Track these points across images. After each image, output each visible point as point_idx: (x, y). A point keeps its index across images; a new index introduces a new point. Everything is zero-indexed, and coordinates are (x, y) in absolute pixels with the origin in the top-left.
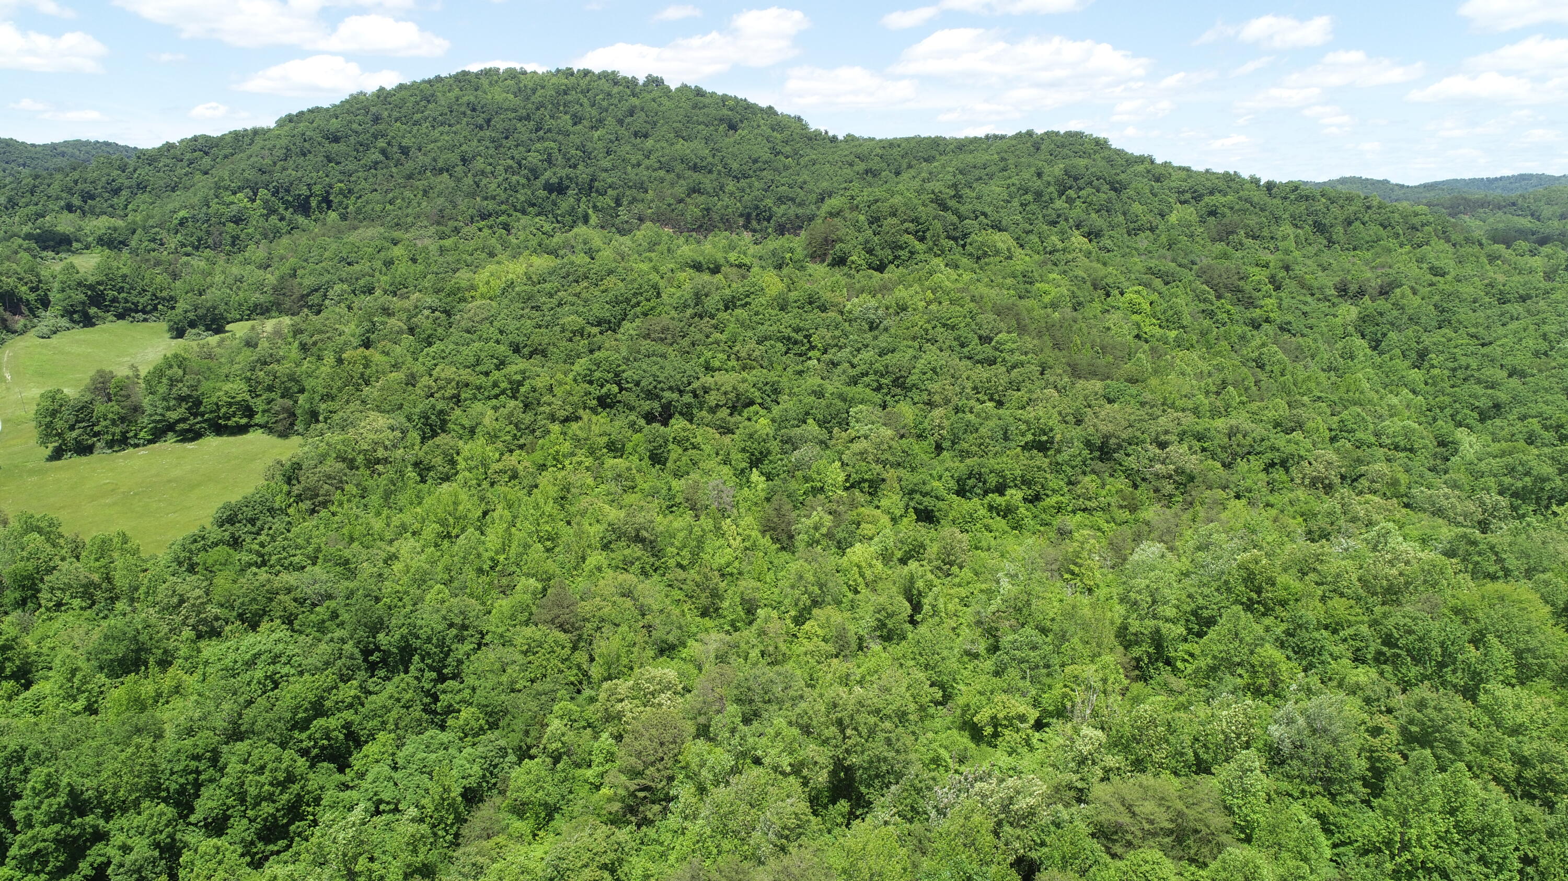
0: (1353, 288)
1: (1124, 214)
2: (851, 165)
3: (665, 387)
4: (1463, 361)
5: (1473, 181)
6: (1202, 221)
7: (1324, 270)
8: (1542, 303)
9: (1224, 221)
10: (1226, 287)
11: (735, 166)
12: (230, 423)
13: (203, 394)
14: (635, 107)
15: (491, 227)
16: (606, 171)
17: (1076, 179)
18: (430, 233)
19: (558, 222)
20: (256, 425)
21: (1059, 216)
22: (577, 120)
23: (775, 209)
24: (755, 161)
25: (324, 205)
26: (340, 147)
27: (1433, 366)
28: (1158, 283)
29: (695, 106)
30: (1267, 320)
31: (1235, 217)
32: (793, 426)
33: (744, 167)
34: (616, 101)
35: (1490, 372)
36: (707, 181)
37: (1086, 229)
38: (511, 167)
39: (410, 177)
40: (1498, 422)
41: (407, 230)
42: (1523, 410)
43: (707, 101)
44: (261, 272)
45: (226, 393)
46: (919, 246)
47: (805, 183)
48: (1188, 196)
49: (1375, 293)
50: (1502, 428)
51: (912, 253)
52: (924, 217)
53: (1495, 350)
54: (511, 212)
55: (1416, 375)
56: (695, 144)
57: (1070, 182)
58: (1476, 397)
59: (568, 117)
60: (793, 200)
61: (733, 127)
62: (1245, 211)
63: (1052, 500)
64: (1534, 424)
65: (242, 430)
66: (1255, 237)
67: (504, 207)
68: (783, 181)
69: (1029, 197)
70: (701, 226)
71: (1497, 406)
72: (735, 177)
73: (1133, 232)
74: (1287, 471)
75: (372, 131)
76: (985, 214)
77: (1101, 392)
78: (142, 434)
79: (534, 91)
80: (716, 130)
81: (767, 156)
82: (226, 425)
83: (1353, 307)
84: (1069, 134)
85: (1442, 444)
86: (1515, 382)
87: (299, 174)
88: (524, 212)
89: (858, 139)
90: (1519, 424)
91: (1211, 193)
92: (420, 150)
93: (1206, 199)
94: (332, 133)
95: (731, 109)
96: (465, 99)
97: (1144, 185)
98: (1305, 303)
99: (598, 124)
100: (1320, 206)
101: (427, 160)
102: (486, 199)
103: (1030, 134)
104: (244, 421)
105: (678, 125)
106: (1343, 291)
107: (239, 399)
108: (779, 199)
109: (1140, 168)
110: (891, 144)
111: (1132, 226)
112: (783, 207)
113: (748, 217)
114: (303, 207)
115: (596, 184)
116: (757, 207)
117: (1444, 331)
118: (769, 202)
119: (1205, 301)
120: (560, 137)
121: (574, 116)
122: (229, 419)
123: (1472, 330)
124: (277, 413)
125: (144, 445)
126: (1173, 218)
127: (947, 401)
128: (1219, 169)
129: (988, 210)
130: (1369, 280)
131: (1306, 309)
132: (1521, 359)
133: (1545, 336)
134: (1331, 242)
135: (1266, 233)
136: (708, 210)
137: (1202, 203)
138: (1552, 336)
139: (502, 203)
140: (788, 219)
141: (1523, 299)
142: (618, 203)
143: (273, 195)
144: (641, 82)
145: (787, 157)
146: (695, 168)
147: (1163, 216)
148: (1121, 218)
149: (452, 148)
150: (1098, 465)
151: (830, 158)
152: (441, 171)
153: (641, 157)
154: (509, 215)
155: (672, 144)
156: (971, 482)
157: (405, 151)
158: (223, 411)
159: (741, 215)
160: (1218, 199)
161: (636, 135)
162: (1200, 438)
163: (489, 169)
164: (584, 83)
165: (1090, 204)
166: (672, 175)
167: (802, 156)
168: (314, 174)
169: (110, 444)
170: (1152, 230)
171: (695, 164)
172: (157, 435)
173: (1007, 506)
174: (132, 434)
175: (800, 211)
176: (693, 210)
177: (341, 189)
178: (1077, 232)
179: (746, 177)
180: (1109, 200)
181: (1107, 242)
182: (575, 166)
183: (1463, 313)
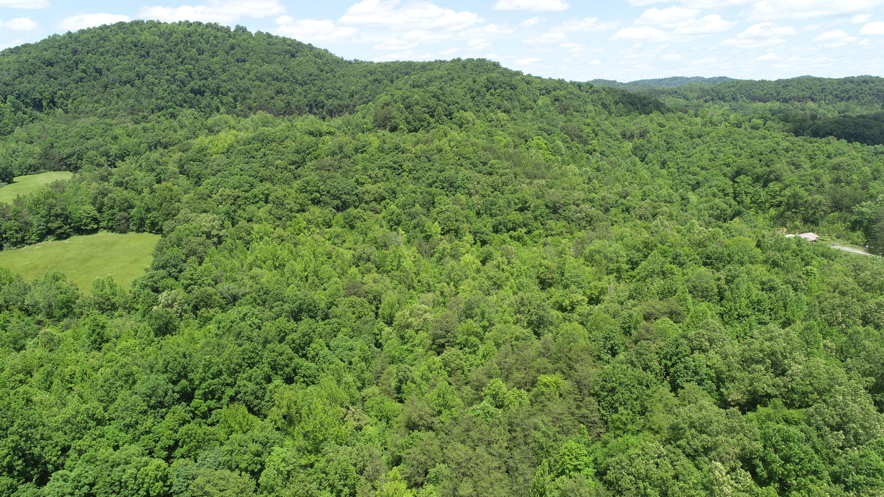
0: (628, 134)
1: (519, 101)
2: (365, 77)
3: (343, 193)
4: (682, 164)
5: (652, 80)
6: (553, 104)
7: (614, 126)
8: (708, 138)
9: (563, 103)
10: (574, 135)
11: (299, 78)
12: (88, 228)
13: (70, 212)
14: (234, 44)
15: (164, 116)
16: (225, 81)
17: (493, 84)
18: (128, 120)
19: (202, 111)
20: (102, 228)
21: (489, 103)
22: (201, 52)
23: (325, 101)
24: (310, 75)
25: (51, 104)
26: (56, 69)
27: (670, 168)
28: (545, 134)
29: (269, 44)
30: (594, 151)
31: (568, 101)
32: (409, 208)
33: (306, 79)
34: (221, 41)
35: (693, 169)
36: (285, 86)
37: (503, 109)
38: (169, 80)
39: (106, 87)
40: (700, 189)
41: (113, 118)
42: (710, 184)
43: (275, 41)
44: (29, 146)
45: (84, 211)
46: (432, 120)
47: (341, 87)
48: (544, 91)
49: (638, 136)
50: (702, 192)
51: (429, 123)
52: (432, 105)
53: (693, 159)
54: (175, 106)
55: (664, 172)
56: (274, 66)
57: (490, 85)
58: (690, 180)
59: (195, 50)
60: (336, 97)
61: (293, 56)
62: (572, 98)
63: (537, 232)
64: (715, 189)
65: (94, 231)
66: (577, 112)
67: (170, 104)
68: (328, 86)
69: (474, 94)
70: (285, 112)
71: (698, 183)
72: (300, 84)
73: (525, 110)
74: (629, 213)
75: (74, 58)
76: (457, 103)
77: (545, 184)
78: (33, 237)
79: (171, 35)
80: (284, 58)
81: (317, 72)
82: (86, 229)
83: (630, 143)
84: (479, 60)
85: (683, 199)
86: (703, 172)
87: (32, 85)
88: (181, 106)
89: (364, 62)
90: (709, 190)
91: (554, 90)
92: (109, 70)
93: (553, 93)
94: (47, 60)
95: (289, 45)
96: (129, 39)
97: (523, 86)
98: (609, 142)
99: (214, 54)
100: (603, 95)
101: (116, 76)
102: (158, 99)
103: (459, 60)
104: (96, 226)
105: (263, 55)
106: (624, 135)
107: (92, 214)
108: (328, 96)
109: (519, 78)
110: (386, 65)
111: (523, 107)
112: (330, 101)
113: (311, 107)
114: (38, 106)
115: (221, 89)
116: (315, 101)
117: (671, 152)
118: (322, 98)
119: (566, 142)
120: (193, 62)
121: (198, 50)
122: (88, 226)
123: (682, 151)
124: (119, 220)
125: (35, 243)
126: (540, 102)
127: (477, 192)
128: (556, 78)
129: (459, 100)
130: (634, 130)
131: (610, 144)
132: (705, 163)
133: (712, 152)
134: (610, 113)
135: (582, 109)
136: (288, 103)
137: (551, 95)
138: (715, 152)
139: (169, 101)
140: (335, 107)
141: (699, 137)
142: (235, 99)
143: (17, 98)
144: (232, 30)
145: (327, 73)
146: (277, 79)
147: (535, 102)
148: (517, 103)
149: (131, 69)
150: (552, 216)
151: (352, 73)
152: (125, 83)
153: (245, 74)
154: (174, 108)
155: (261, 66)
156: (500, 227)
157: (99, 71)
158: (84, 221)
159: (307, 105)
160: (558, 93)
161: (238, 61)
162: (591, 201)
163: (156, 81)
164: (200, 30)
165: (503, 96)
166: (265, 84)
167: (336, 72)
168: (42, 86)
169: (15, 244)
170: (532, 109)
171: (277, 77)
172: (42, 238)
173: (519, 236)
174: (27, 237)
175: (341, 103)
176: (279, 102)
177: (62, 94)
178: (499, 111)
179: (306, 84)
180: (511, 94)
181: (513, 115)
182: (206, 79)
183: (677, 143)
